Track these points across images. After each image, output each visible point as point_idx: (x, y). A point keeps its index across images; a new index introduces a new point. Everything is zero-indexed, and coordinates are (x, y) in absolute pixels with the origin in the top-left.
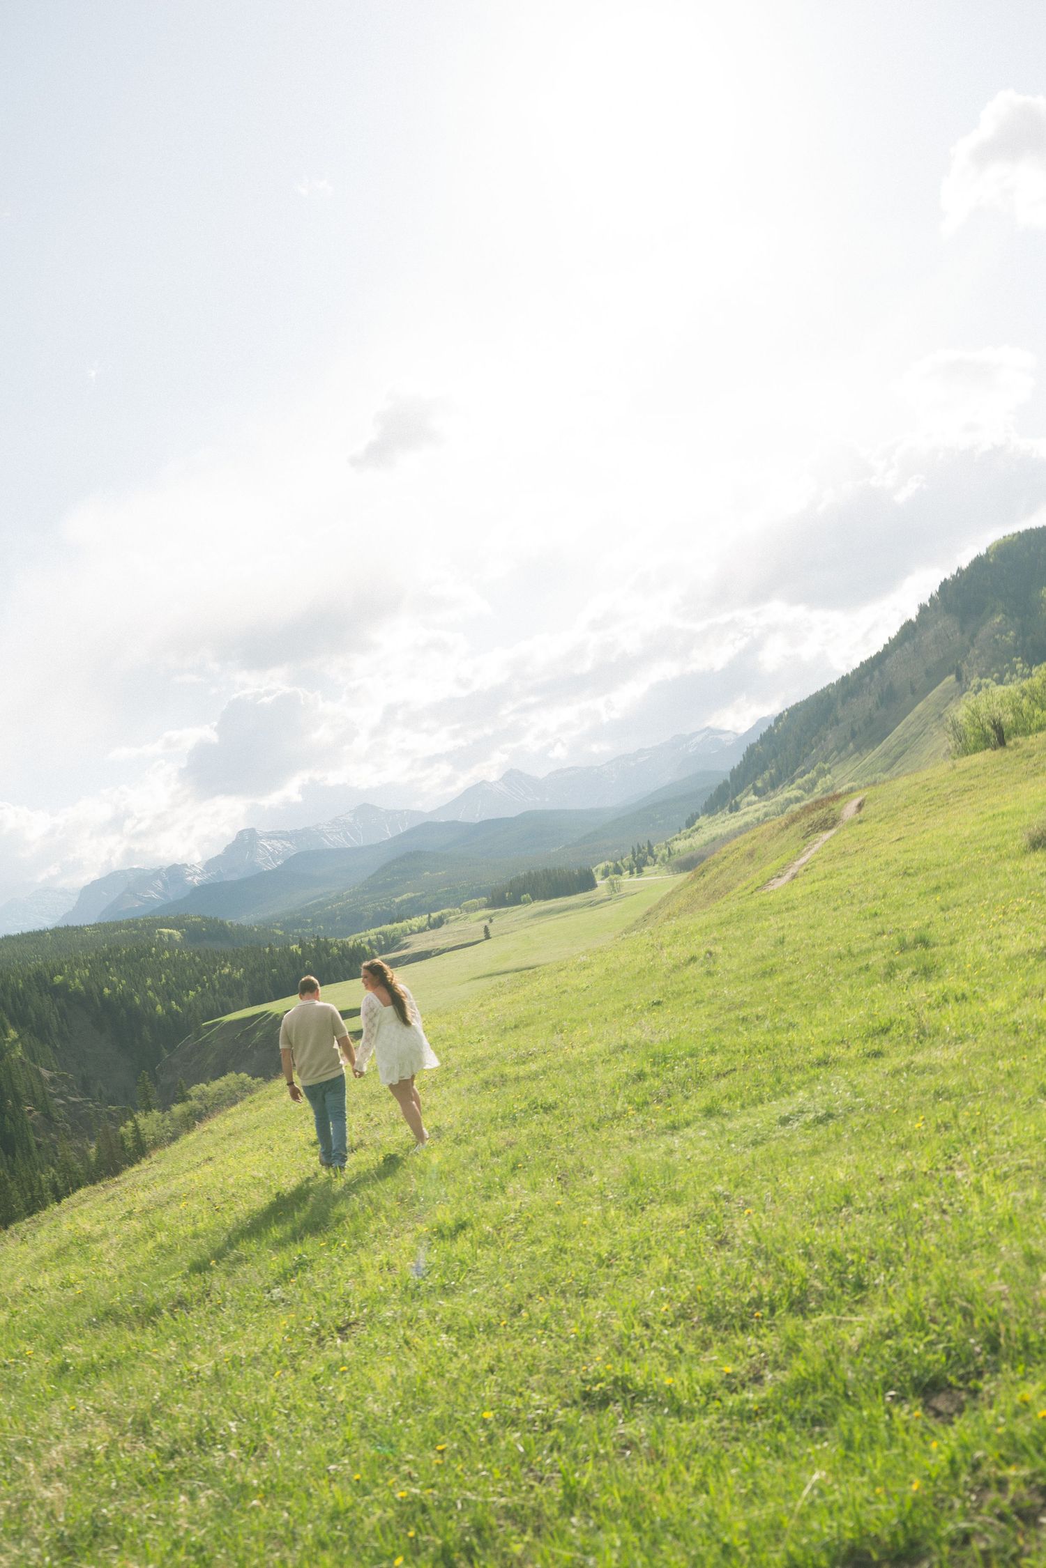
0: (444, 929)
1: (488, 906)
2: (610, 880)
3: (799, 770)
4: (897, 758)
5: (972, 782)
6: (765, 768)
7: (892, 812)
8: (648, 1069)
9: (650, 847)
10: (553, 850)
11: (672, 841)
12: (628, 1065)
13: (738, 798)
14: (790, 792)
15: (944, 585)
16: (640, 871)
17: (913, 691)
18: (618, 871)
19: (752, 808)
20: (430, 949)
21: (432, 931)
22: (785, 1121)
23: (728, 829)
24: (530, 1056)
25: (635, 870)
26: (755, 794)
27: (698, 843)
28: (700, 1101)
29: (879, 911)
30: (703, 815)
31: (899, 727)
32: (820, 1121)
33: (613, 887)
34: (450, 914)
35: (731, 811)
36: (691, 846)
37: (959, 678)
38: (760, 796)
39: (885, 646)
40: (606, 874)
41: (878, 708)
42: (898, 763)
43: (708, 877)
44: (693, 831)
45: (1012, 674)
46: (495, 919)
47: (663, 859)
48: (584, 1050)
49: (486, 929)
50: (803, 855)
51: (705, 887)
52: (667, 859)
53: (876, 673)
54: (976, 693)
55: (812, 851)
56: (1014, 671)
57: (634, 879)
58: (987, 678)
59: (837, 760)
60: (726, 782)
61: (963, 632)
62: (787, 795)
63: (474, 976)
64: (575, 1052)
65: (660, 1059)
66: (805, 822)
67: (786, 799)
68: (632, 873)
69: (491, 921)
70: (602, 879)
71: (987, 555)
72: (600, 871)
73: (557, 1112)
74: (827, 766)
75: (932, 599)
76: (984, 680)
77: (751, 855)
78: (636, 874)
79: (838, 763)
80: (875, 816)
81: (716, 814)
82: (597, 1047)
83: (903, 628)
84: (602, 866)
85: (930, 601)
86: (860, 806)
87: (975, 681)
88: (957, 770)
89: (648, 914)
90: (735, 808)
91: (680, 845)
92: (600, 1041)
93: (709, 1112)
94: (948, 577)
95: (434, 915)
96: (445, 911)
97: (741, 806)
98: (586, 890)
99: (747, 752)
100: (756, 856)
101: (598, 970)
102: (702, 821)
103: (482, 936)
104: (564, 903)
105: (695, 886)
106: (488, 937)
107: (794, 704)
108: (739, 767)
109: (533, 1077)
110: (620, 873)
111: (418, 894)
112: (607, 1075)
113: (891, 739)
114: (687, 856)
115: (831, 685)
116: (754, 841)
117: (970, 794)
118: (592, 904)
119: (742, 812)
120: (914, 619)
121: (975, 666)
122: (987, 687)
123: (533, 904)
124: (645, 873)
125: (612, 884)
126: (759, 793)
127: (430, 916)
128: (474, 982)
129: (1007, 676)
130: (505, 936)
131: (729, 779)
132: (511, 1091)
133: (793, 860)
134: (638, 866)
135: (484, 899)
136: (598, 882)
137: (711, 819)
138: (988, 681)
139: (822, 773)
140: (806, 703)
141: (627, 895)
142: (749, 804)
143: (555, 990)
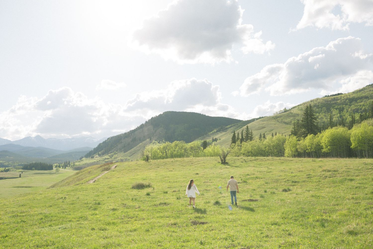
0: (8, 172)
1: (22, 169)
2: (57, 168)
3: (110, 152)
4: (133, 154)
5: (138, 168)
6: (102, 149)
7: (120, 171)
8: (44, 218)
9: (69, 162)
10: (44, 158)
11: (75, 162)
12: (41, 216)
13: (94, 155)
14: (107, 157)
15: (152, 118)
16: (65, 168)
17: (140, 140)
18: (59, 167)
19: (97, 158)
20: (3, 177)
21: (5, 172)
22: (59, 228)
23: (90, 162)
24: (24, 212)
25: (64, 167)
26: (98, 155)
27: (81, 164)
28: (49, 224)
29: (99, 195)
30: (85, 157)
31: (135, 147)
32: (64, 229)
33: (57, 171)
34: (11, 169)
35: (91, 158)
36: (80, 164)
37: (150, 140)
38: (99, 156)
39: (136, 128)
40: (56, 167)
41: (131, 142)
42: (133, 155)
43: (79, 175)
44: (81, 161)
45: (162, 142)
46: (23, 173)
47: (72, 166)
48: (34, 213)
49: (20, 175)
50: (99, 176)
51: (77, 177)
52: (73, 166)
53: (133, 134)
54: (153, 144)
55: (102, 175)
56: (162, 141)
57: (63, 169)
58: (156, 141)
59: (119, 151)
60: (92, 151)
61: (154, 130)
62: (106, 157)
63: (14, 186)
64: (32, 213)
65: (46, 217)
66: (103, 167)
67: (105, 158)
68: (63, 168)
69: (22, 173)
70: (55, 168)
71: (163, 114)
72: (55, 166)
73: (26, 223)
74: (117, 152)
75: (149, 120)
76: (155, 141)
77: (89, 172)
78: (64, 168)
79: (119, 152)
80: (117, 171)
81: (87, 158)
82: (36, 212)
83: (141, 125)
84: (56, 164)
85: (148, 121)
86: (116, 167)
87: (154, 141)
88: (137, 164)
89: (63, 181)
90: (93, 157)
91: (77, 164)
92: (37, 212)
93: (50, 226)
94: (153, 117)
95: (7, 168)
96: (10, 168)
97: (94, 157)
98: (50, 170)
99: (99, 145)
100: (90, 173)
101: (43, 196)
102: (84, 159)
103: (19, 176)
104: (43, 172)
105: (75, 176)
106: (20, 177)
107: (113, 136)
108: (96, 148)
109: (23, 216)
110: (60, 167)
111: (4, 162)
112: (36, 218)
113: (133, 150)
114: (78, 166)
115: (122, 134)
116: (92, 169)
117: (137, 170)
118: (50, 174)
119: (94, 159)
120: (144, 123)
121: (154, 138)
122: (156, 143)
123: (35, 171)
124: (66, 169)
125: (57, 169)
126: (99, 155)
127: (5, 168)
128: (13, 188)
129: (161, 142)
130: (25, 178)
131: (93, 150)
132: (18, 218)
133: (97, 176)
134: (65, 166)
135: (22, 167)
136: (54, 168)
137: (86, 159)
138: (156, 142)
139: (115, 154)
140: (115, 137)
141: (60, 173)
142: (96, 157)
143: (33, 199)
